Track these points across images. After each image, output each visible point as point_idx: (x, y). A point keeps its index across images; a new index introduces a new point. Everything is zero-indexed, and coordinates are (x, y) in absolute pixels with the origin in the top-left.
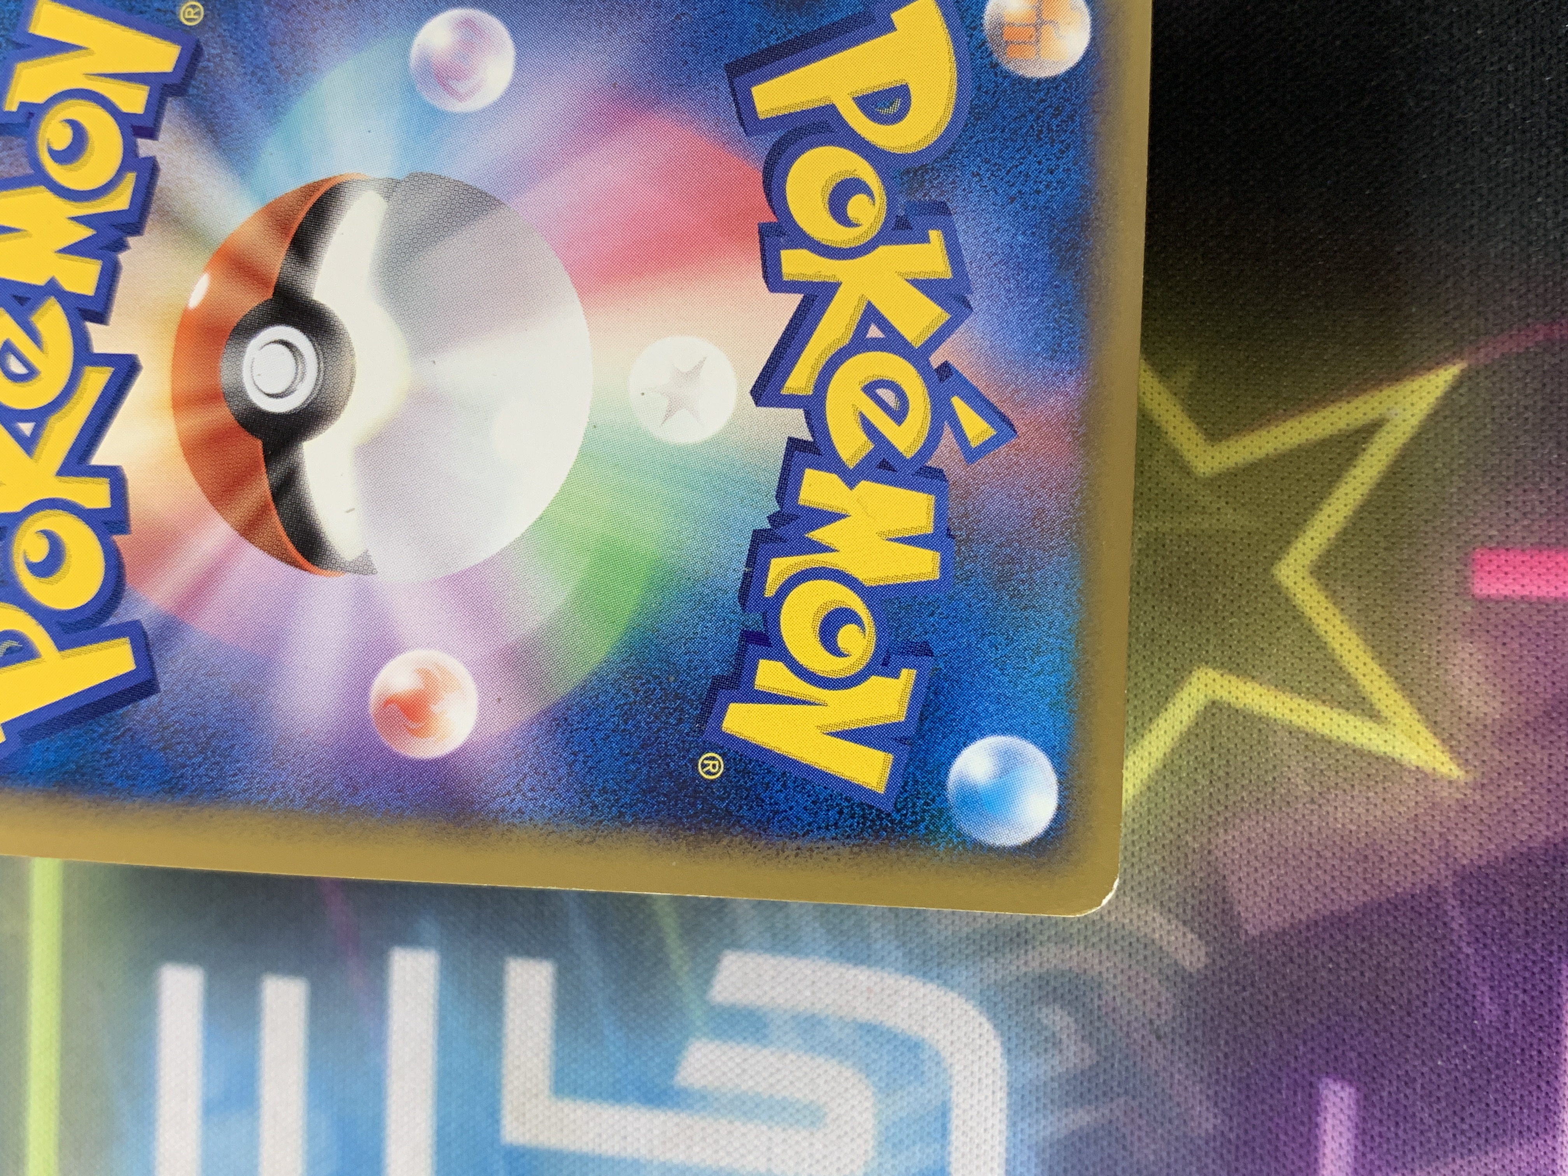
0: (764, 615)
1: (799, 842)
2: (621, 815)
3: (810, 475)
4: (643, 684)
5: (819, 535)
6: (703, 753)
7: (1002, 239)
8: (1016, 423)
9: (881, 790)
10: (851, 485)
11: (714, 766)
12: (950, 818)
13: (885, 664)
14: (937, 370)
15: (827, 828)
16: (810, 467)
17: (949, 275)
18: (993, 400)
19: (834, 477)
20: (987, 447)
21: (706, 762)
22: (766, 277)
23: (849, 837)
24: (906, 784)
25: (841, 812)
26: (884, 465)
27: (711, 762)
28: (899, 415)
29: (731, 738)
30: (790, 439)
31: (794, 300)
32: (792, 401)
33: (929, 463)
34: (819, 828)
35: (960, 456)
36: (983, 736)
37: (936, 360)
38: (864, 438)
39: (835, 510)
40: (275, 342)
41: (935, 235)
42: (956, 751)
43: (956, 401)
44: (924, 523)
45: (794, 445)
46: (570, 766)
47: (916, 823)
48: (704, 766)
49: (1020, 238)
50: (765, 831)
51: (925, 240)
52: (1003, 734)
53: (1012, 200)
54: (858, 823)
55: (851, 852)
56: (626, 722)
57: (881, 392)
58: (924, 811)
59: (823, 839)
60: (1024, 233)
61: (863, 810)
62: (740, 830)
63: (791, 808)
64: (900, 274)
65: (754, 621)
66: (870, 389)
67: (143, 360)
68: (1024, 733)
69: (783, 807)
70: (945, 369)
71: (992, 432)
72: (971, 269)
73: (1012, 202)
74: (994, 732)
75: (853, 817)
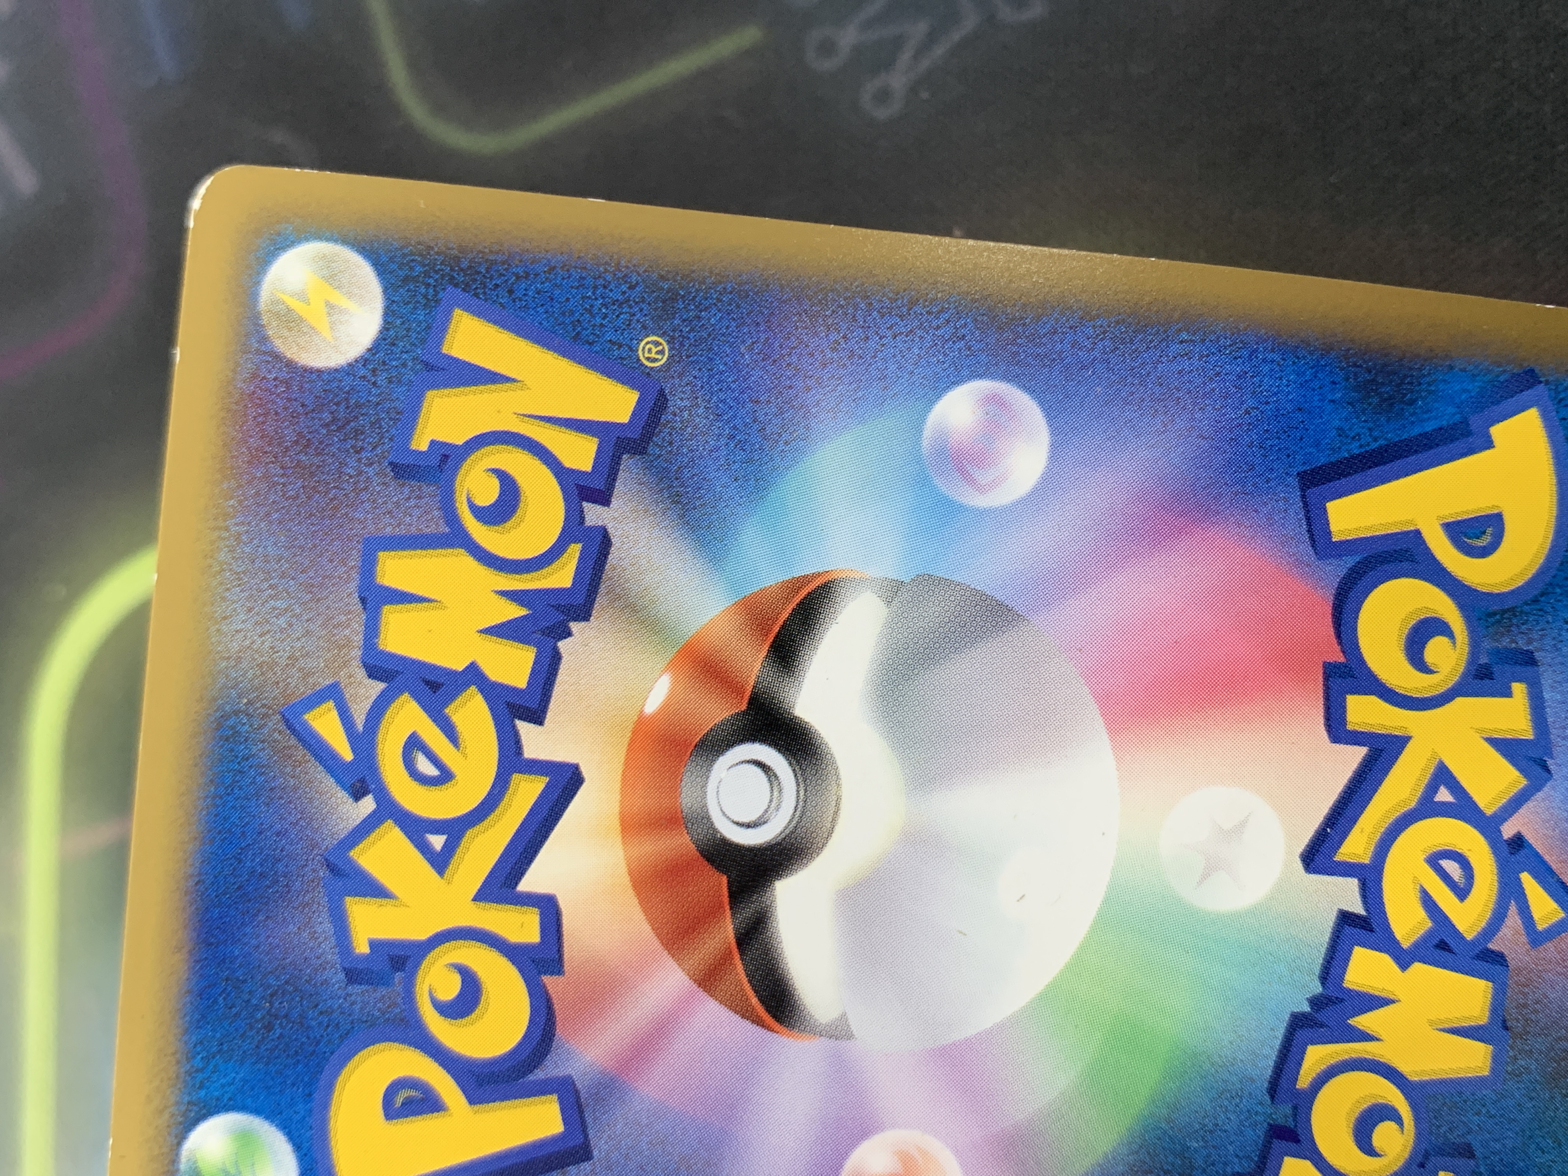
0: (1295, 1110)
3: (1359, 953)
5: (1364, 1021)
10: (1404, 966)
14: (1509, 842)
16: (1359, 944)
17: (1530, 736)
18: (1565, 878)
19: (1386, 958)
20: (1554, 930)
22: (1328, 726)
26: (1443, 946)
28: (1462, 890)
30: (1341, 913)
31: (1358, 753)
32: (1347, 869)
33: (1491, 946)
35: (1524, 939)
37: (1509, 830)
38: (1423, 915)
39: (1383, 994)
40: (749, 762)
41: (1519, 689)
43: (1525, 878)
44: (1478, 1013)
45: (1345, 918)
51: (1508, 693)
57: (1446, 864)
64: (1478, 731)
65: (1283, 1114)
66: (1434, 860)
67: (585, 771)
70: (1518, 842)
71: (1560, 914)
72: (1556, 731)
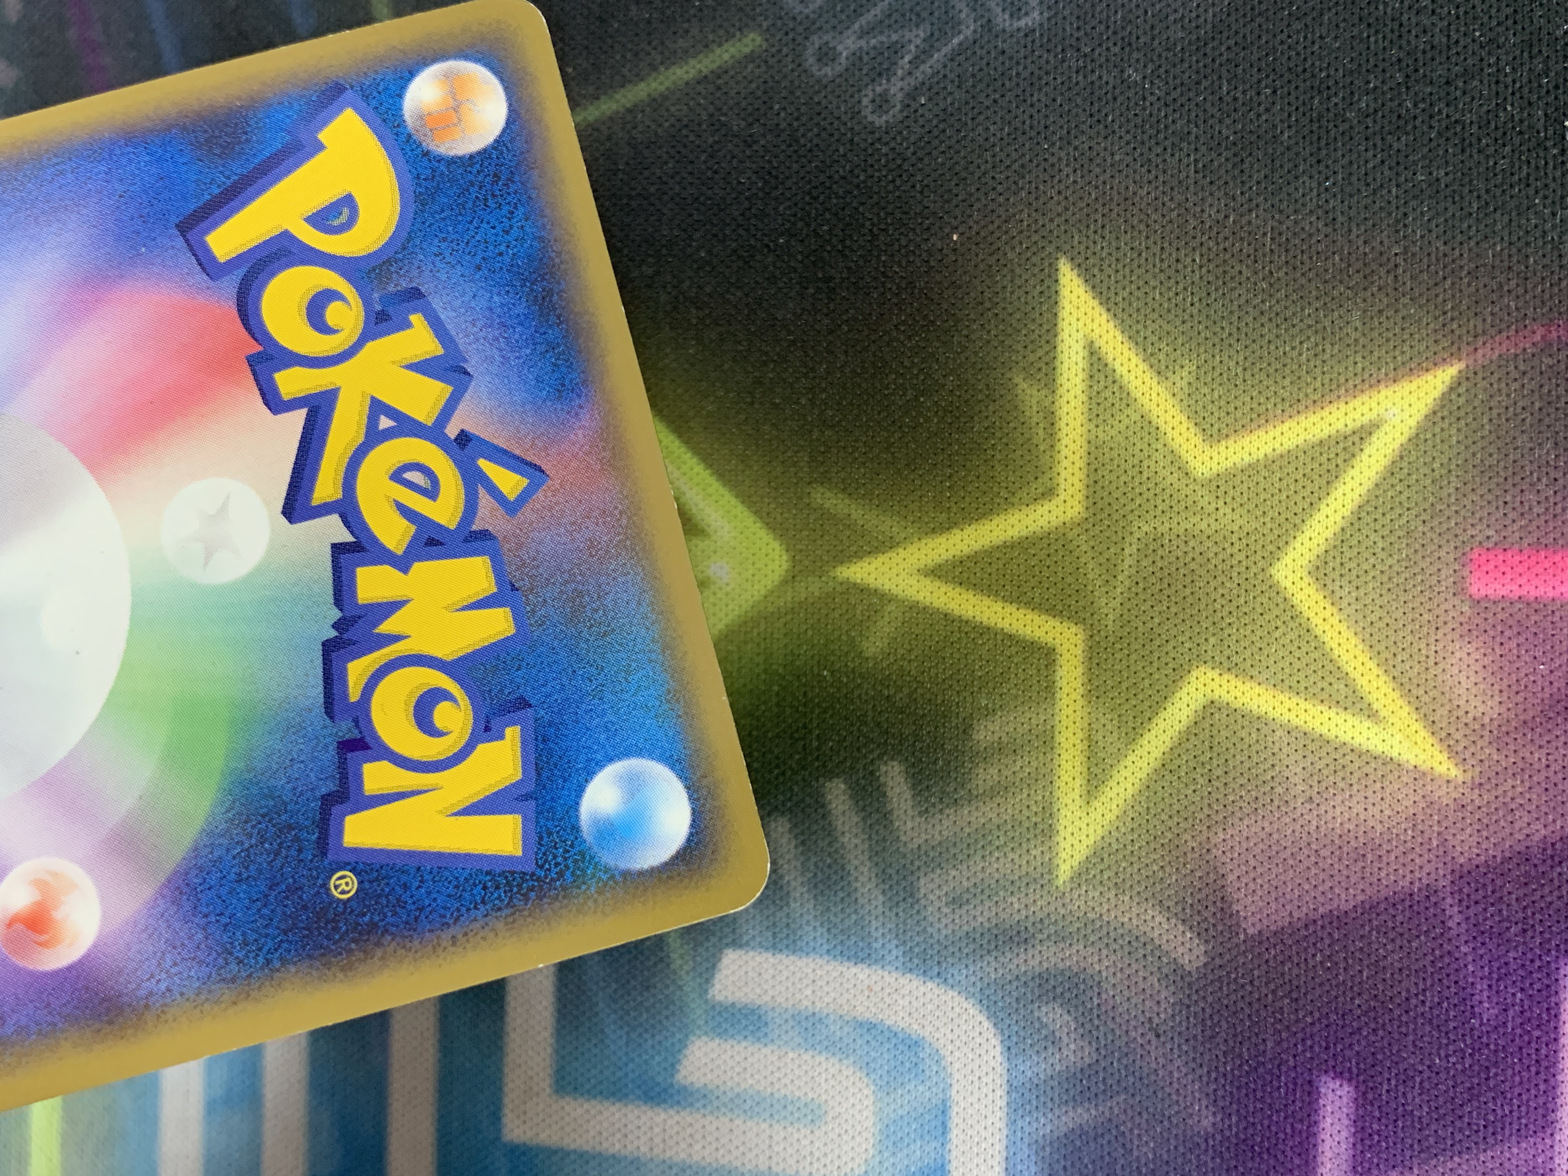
0: (356, 721)
1: (452, 931)
2: (268, 962)
3: (362, 573)
4: (253, 827)
5: (387, 627)
6: (333, 874)
7: (481, 304)
8: (544, 467)
9: (519, 853)
10: (405, 570)
11: (347, 884)
12: (592, 858)
13: (487, 729)
14: (456, 439)
15: (476, 908)
16: (359, 565)
17: (440, 351)
18: (517, 452)
19: (387, 568)
20: (525, 496)
21: (338, 882)
22: (267, 404)
23: (500, 909)
24: (541, 838)
25: (485, 888)
26: (432, 542)
27: (343, 881)
28: (432, 492)
29: (355, 851)
30: (334, 546)
31: (299, 416)
32: (325, 509)
33: (474, 528)
34: (468, 910)
35: (502, 511)
36: (602, 767)
37: (452, 431)
38: (405, 522)
39: (396, 599)
41: (416, 319)
42: (580, 790)
43: (483, 463)
44: (485, 585)
45: (338, 549)
46: (204, 929)
47: (561, 874)
48: (336, 887)
49: (496, 298)
50: (415, 930)
51: (408, 325)
52: (620, 759)
53: (479, 268)
54: (505, 892)
55: (506, 924)
56: (247, 868)
57: (408, 476)
58: (565, 859)
59: (475, 920)
60: (499, 294)
61: (506, 878)
62: (389, 938)
63: (435, 900)
64: (393, 362)
65: (345, 729)
66: (397, 476)
68: (639, 752)
69: (427, 902)
70: (464, 438)
71: (525, 482)
72: (461, 340)
73: (480, 269)
74: (611, 760)
75: (497, 888)
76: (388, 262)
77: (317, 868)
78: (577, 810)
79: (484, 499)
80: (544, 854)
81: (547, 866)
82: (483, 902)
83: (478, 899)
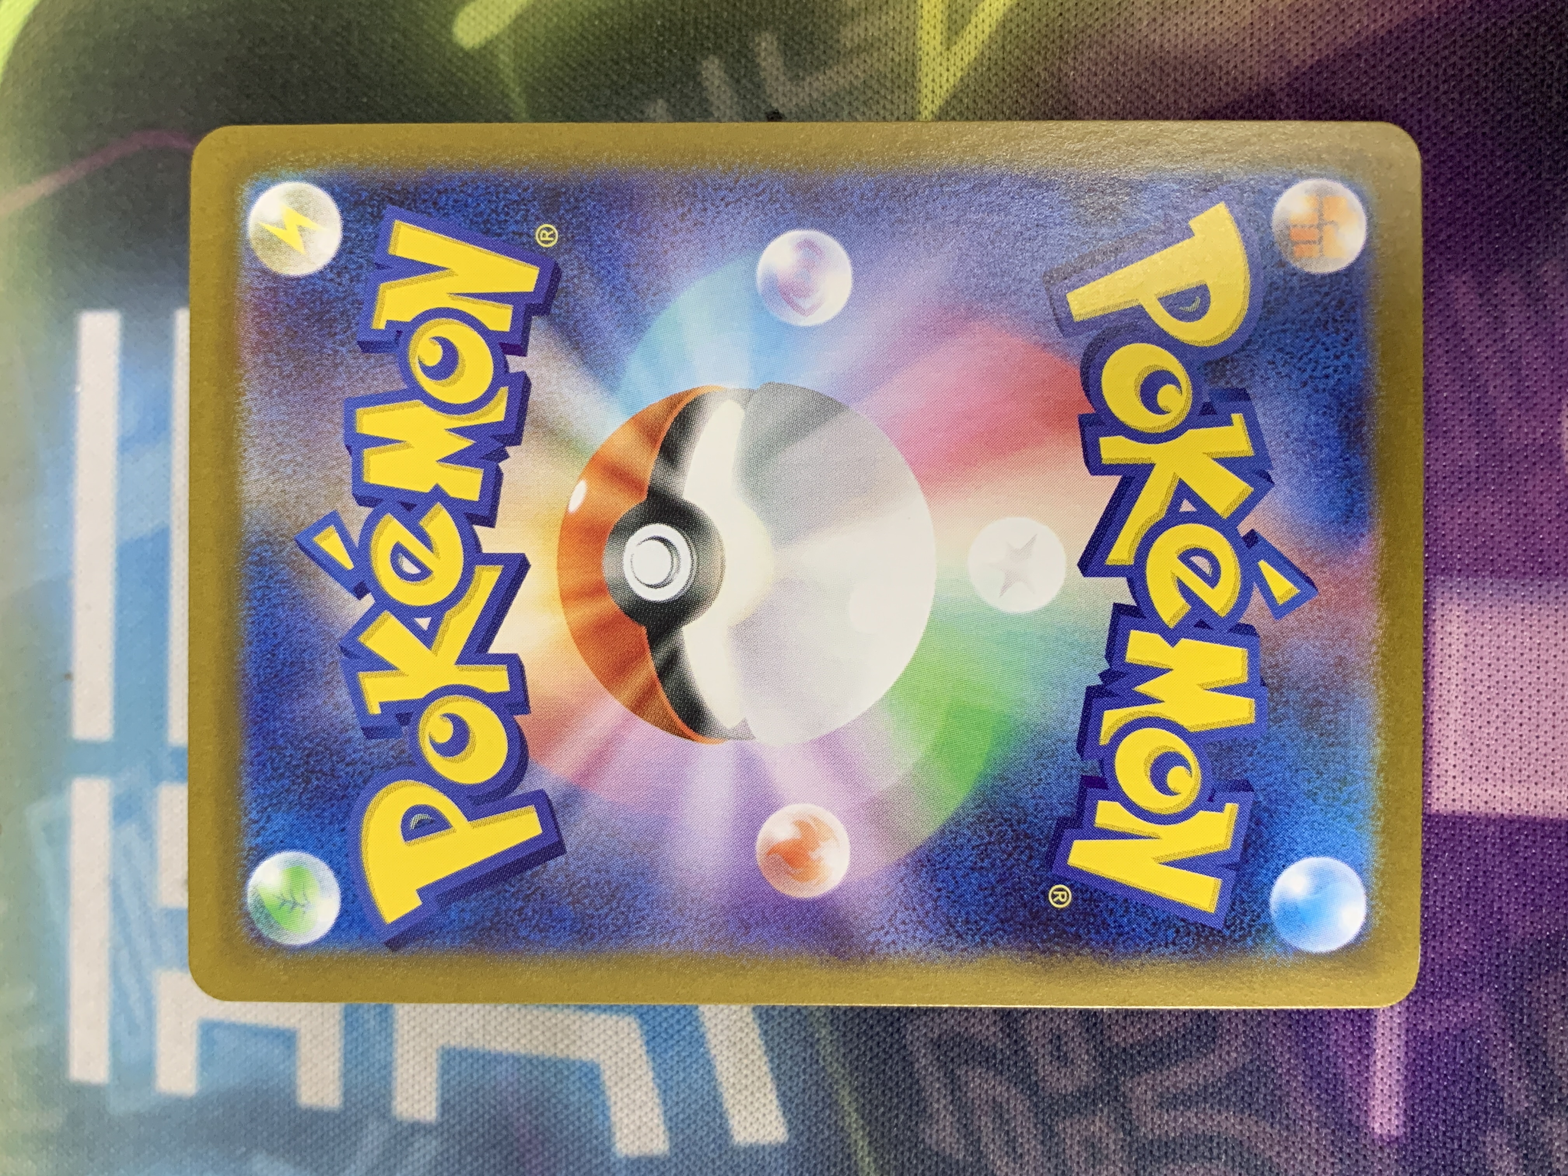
76: (1225, 360)
77: (1041, 876)
78: (1270, 889)
79: (1257, 597)
80: (1234, 918)
81: (1233, 928)
82: (1174, 943)
83: (1170, 940)
